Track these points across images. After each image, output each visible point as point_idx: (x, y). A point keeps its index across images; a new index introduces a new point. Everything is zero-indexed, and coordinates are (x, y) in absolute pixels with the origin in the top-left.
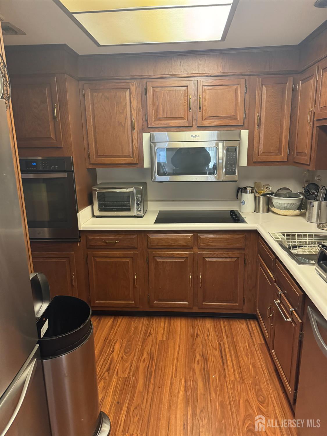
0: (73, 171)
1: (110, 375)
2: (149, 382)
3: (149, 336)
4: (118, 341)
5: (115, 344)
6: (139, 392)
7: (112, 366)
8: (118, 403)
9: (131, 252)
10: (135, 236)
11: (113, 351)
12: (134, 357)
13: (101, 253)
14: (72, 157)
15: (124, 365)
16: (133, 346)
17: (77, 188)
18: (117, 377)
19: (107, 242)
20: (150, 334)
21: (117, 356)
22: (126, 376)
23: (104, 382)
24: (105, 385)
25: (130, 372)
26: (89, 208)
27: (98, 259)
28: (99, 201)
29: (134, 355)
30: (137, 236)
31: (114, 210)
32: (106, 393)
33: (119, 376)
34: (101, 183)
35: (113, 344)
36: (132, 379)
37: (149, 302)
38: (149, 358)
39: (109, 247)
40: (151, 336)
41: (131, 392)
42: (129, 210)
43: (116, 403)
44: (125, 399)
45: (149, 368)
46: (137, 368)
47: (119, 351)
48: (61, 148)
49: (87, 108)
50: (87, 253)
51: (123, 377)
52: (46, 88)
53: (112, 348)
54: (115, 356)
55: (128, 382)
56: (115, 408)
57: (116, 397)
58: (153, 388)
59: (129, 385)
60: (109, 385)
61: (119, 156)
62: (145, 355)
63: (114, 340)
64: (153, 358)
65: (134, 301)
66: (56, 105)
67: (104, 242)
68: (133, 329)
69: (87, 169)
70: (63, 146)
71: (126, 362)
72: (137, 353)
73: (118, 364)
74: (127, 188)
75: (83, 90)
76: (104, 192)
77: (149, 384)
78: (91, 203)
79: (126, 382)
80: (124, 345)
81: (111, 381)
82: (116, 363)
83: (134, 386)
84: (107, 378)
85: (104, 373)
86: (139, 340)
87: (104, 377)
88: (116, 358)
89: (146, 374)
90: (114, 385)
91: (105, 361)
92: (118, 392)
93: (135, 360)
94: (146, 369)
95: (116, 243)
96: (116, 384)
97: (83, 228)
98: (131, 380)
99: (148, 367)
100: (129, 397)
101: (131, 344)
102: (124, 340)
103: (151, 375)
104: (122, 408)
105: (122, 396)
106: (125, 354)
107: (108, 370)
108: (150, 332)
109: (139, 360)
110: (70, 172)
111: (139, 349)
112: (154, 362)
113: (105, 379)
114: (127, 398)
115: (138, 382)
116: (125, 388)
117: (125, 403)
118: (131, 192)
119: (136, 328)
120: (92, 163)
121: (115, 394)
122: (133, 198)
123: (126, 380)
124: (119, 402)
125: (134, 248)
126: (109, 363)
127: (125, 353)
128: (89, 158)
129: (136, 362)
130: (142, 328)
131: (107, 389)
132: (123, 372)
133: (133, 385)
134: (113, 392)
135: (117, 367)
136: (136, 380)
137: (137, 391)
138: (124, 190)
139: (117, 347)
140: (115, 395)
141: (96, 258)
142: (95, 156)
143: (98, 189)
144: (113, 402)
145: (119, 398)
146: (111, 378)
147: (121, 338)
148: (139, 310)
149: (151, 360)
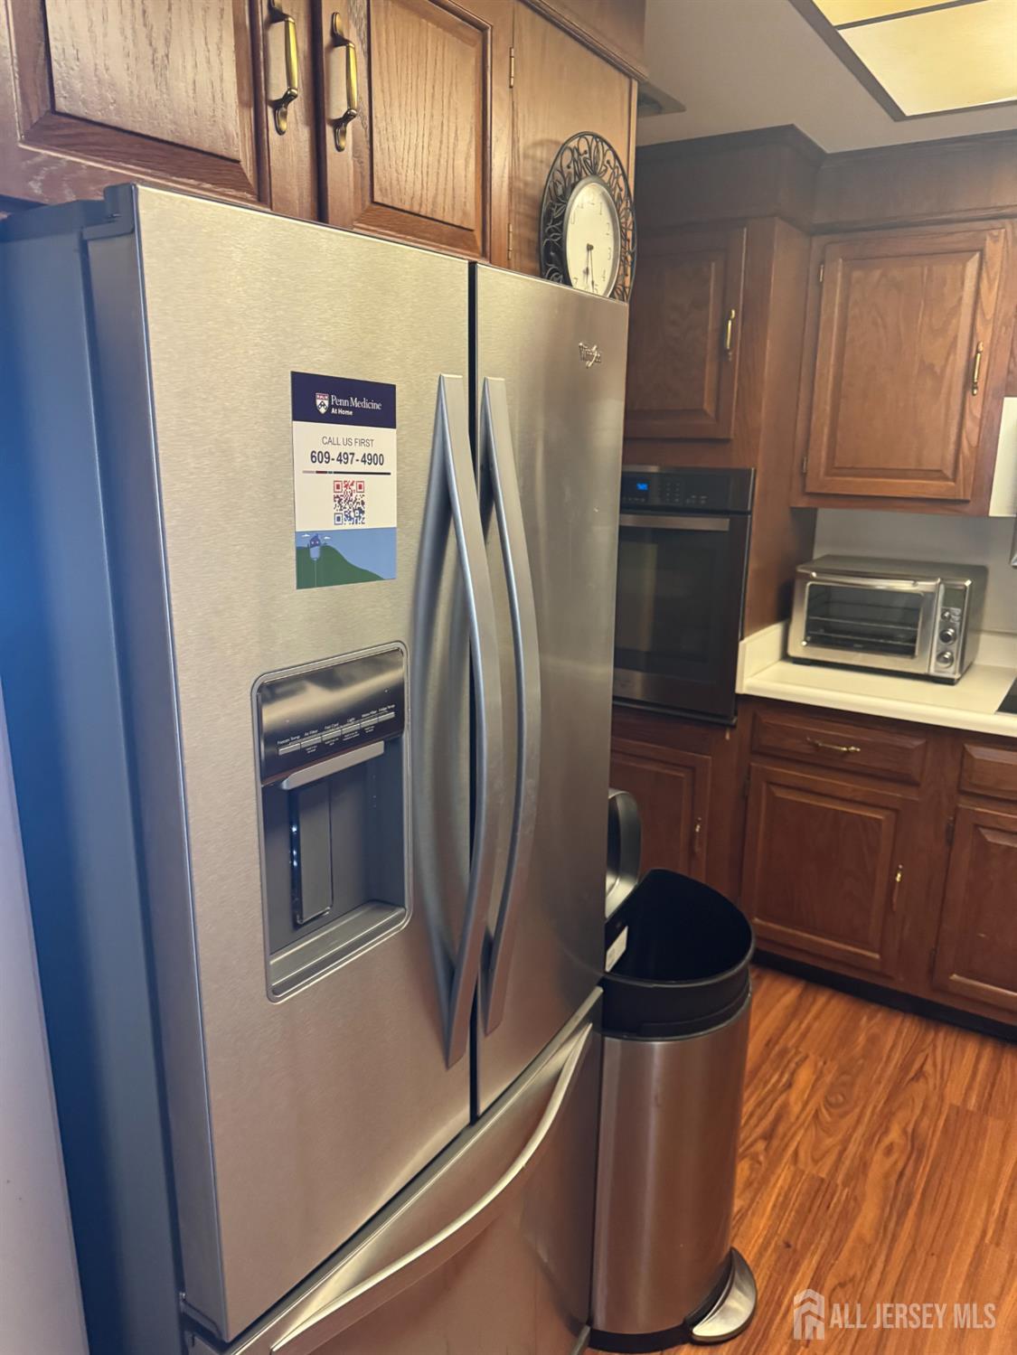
0: (750, 513)
1: (771, 1153)
2: (897, 1224)
3: (916, 1078)
4: (808, 1060)
5: (798, 1065)
6: (860, 1239)
7: (781, 1129)
8: (788, 1245)
9: (895, 793)
10: (918, 743)
11: (789, 1085)
12: (855, 1128)
13: (794, 774)
14: (755, 471)
15: (818, 1141)
16: (856, 1090)
17: (753, 564)
18: (792, 1168)
19: (817, 746)
20: (920, 1073)
21: (800, 1105)
22: (823, 1175)
23: (752, 1169)
24: (753, 1176)
25: (836, 1170)
26: (775, 631)
27: (780, 793)
28: (810, 612)
29: (858, 1121)
30: (927, 743)
31: (857, 646)
32: (752, 1200)
33: (801, 1166)
34: (827, 558)
35: (792, 1065)
36: (842, 1194)
37: (931, 971)
38: (909, 1147)
39: (823, 760)
40: (922, 1080)
41: (834, 1231)
42: (909, 652)
43: (781, 1243)
44: (811, 1244)
45: (905, 1179)
46: (863, 1166)
47: (808, 1092)
48: (727, 441)
49: (823, 318)
50: (750, 767)
51: (813, 1177)
52: (713, 264)
53: (786, 1076)
54: (796, 1103)
55: (828, 1196)
56: (774, 1258)
57: (782, 1226)
58: (909, 1247)
59: (828, 1207)
60: (765, 1180)
61: (903, 474)
62: (894, 1135)
63: (796, 1054)
64: (921, 1152)
65: (880, 952)
66: (733, 312)
67: (809, 743)
68: (862, 1039)
69: (792, 508)
70: (732, 437)
71: (829, 1133)
72: (866, 1119)
73: (801, 1132)
74: (915, 579)
75: (823, 262)
76: (830, 587)
77: (895, 1230)
78: (783, 614)
79: (821, 1194)
80: (828, 1079)
81: (773, 1173)
82: (793, 1124)
83: (847, 1217)
84: (762, 1158)
85: (755, 1141)
86: (879, 1082)
87: (752, 1150)
88: (796, 1109)
89: (892, 1194)
90: (782, 1187)
91: (762, 1107)
92: (790, 1216)
93: (858, 1135)
94: (893, 1179)
95: (848, 752)
96: (786, 1187)
97: (749, 688)
98: (837, 1195)
99: (901, 1174)
100: (823, 1241)
101: (853, 1084)
102: (829, 1063)
103: (908, 1204)
104: (797, 1265)
105: (804, 1231)
106: (827, 1110)
107: (768, 1136)
108: (922, 1067)
109: (871, 1143)
110: (740, 515)
111: (875, 1107)
112: (924, 1168)
113: (755, 1158)
114: (819, 1243)
115: (860, 1210)
116: (815, 1209)
117: (809, 1255)
118: (926, 593)
119: (873, 1040)
120: (809, 489)
121: (782, 1214)
122: (928, 616)
123: (821, 1188)
124: (792, 1243)
125: (906, 781)
126: (773, 1115)
127: (828, 1106)
128: (804, 475)
129: (860, 1144)
130: (893, 1047)
131: (757, 1191)
132: (816, 1162)
133: (841, 1212)
134: (774, 1206)
135: (798, 1138)
136: (856, 1201)
137: (853, 1234)
138: (904, 586)
139: (804, 1076)
140: (780, 1218)
141: (774, 789)
142: (822, 470)
143: (814, 574)
144: (772, 1238)
145: (791, 1232)
146: (773, 1164)
147: (821, 1056)
148: (891, 986)
149: (914, 1157)
